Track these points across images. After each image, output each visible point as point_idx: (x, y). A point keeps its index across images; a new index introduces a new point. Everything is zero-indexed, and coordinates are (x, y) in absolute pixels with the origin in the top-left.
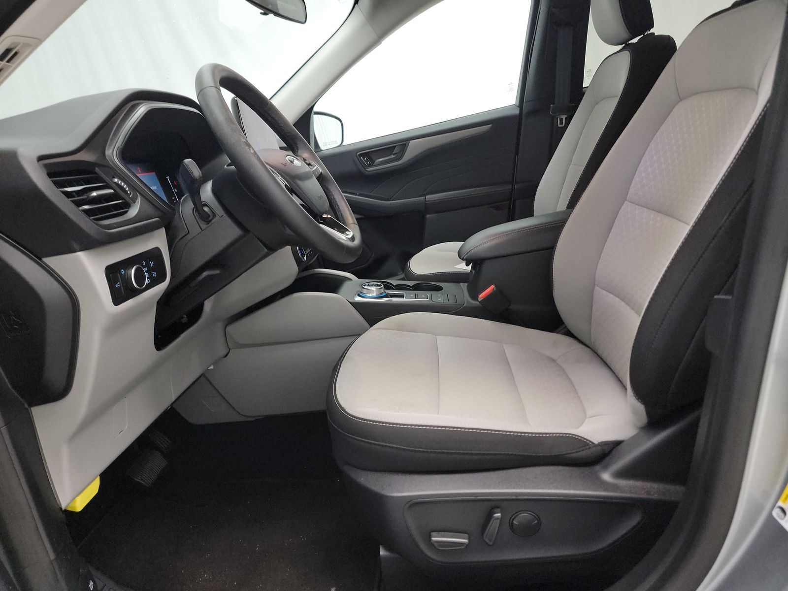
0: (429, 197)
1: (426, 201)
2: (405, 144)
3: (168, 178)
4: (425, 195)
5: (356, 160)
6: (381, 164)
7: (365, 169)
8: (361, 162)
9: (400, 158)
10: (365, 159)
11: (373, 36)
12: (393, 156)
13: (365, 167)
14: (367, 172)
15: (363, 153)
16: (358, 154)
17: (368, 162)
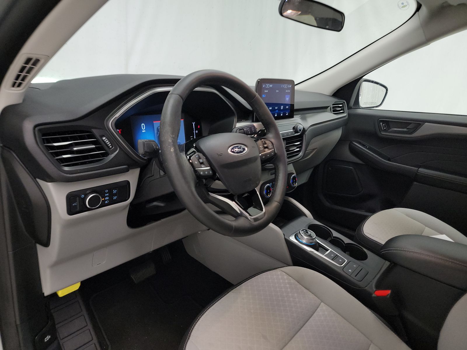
0: (421, 170)
1: (417, 172)
2: (420, 124)
3: (194, 123)
4: (419, 167)
5: (377, 123)
6: (394, 132)
7: (380, 132)
8: (379, 126)
9: (411, 133)
10: (384, 125)
11: (423, 38)
12: (405, 130)
13: (380, 130)
14: (381, 135)
15: (384, 120)
16: (380, 119)
17: (385, 128)
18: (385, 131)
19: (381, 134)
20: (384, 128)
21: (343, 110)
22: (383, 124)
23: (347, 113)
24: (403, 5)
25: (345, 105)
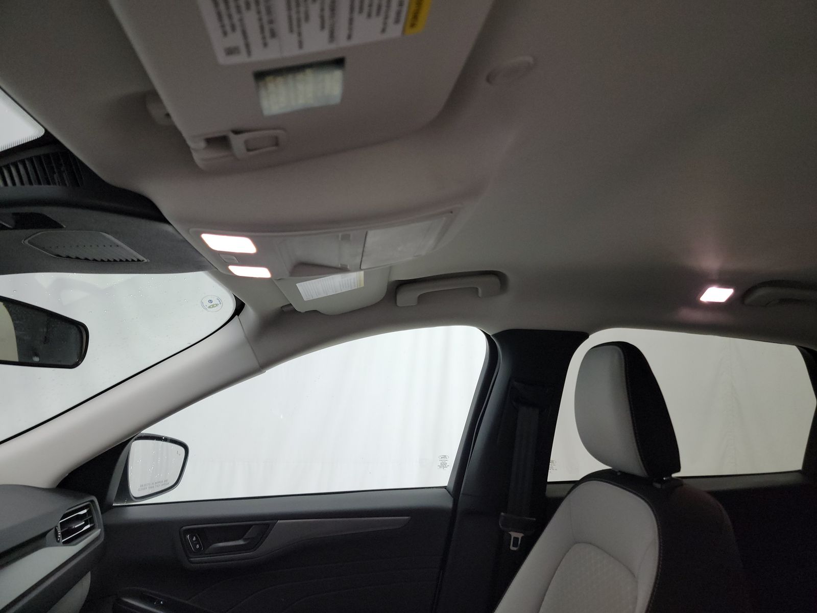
2: (268, 525)
5: (177, 538)
6: (218, 553)
7: (188, 558)
8: (184, 543)
9: (254, 548)
10: (194, 539)
11: (253, 363)
12: (241, 542)
13: (188, 552)
14: (190, 564)
15: (194, 529)
16: (184, 528)
17: (198, 546)
18: (198, 552)
19: (191, 562)
20: (195, 547)
21: (91, 521)
22: (191, 537)
23: (103, 527)
24: (211, 304)
25: (96, 510)
